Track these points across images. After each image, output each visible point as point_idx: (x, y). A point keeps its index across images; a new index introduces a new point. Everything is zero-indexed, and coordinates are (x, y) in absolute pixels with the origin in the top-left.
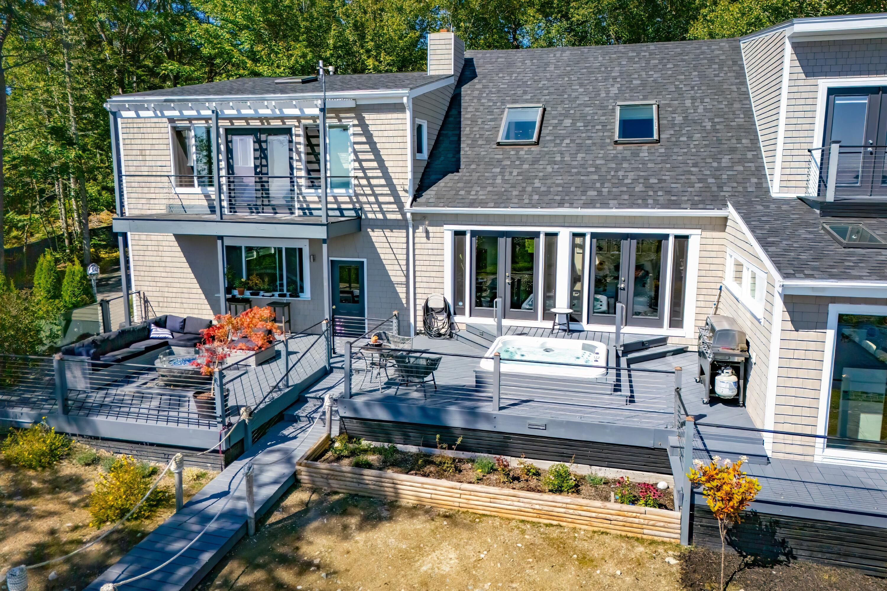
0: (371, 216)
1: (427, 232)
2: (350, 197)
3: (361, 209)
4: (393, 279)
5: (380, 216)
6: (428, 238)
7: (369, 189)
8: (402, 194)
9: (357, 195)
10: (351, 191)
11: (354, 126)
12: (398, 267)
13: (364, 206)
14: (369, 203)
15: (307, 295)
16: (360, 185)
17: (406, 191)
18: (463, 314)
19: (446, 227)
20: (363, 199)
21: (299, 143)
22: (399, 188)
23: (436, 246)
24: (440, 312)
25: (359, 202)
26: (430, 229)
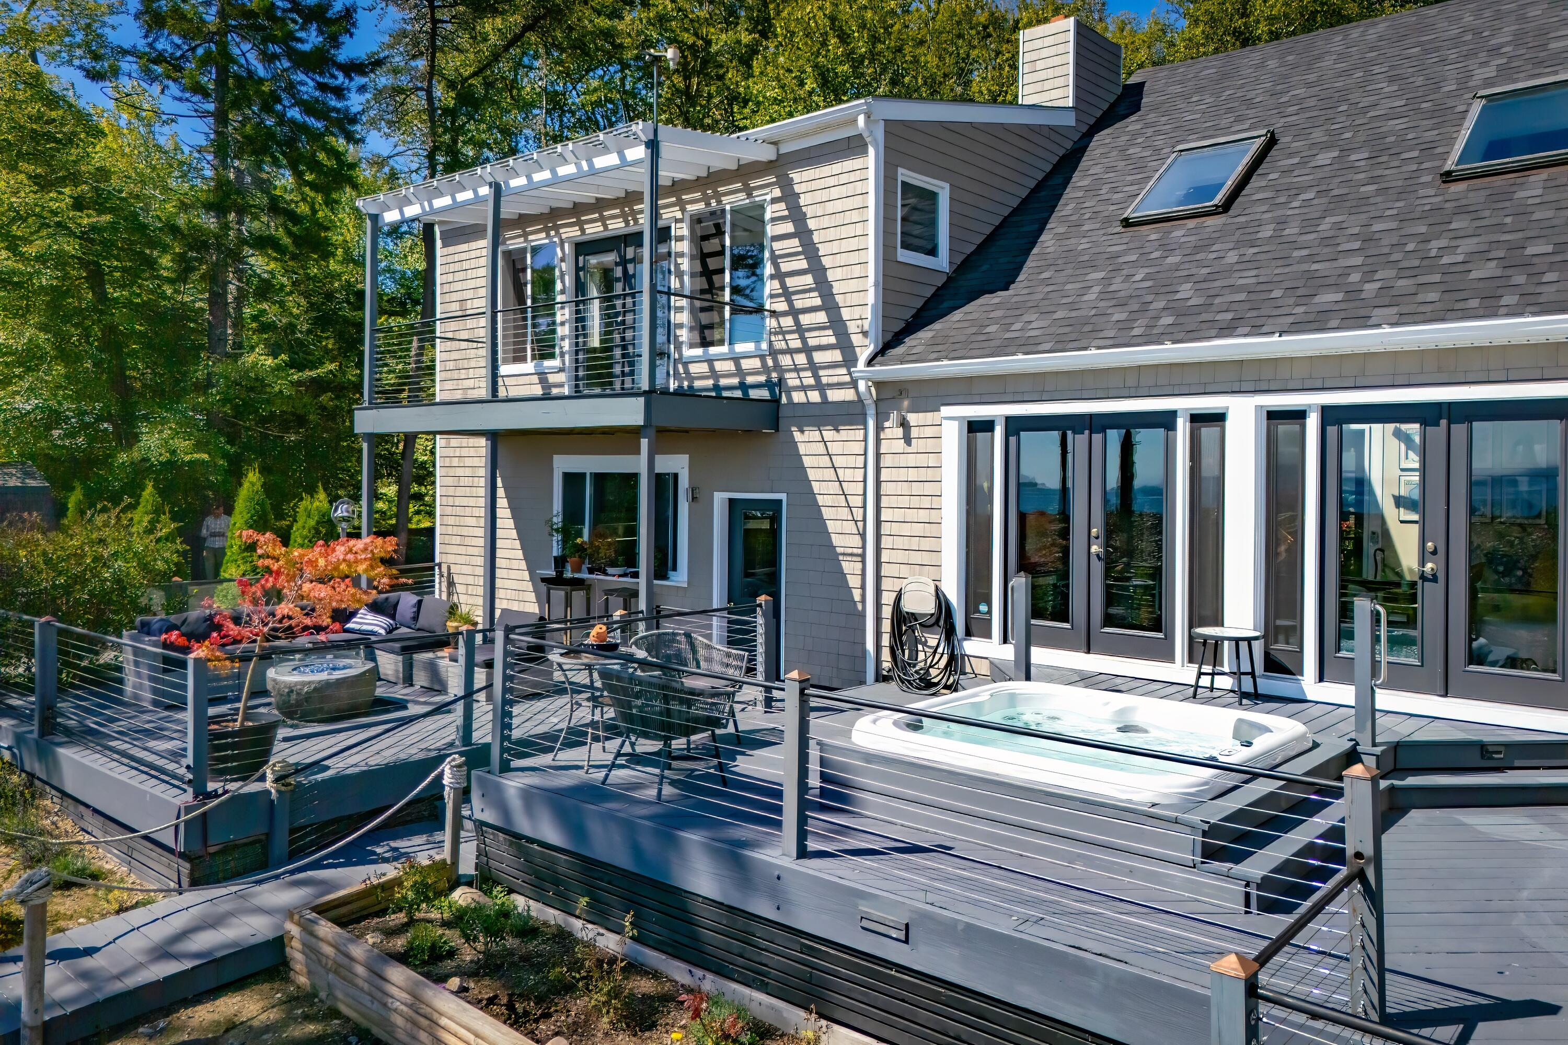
0: (798, 397)
1: (904, 424)
2: (762, 358)
3: (781, 381)
4: (836, 540)
5: (815, 396)
6: (908, 440)
7: (796, 336)
8: (856, 339)
9: (774, 353)
10: (764, 346)
11: (774, 201)
12: (844, 513)
13: (787, 375)
14: (796, 369)
15: (680, 578)
16: (781, 331)
17: (865, 334)
18: (988, 635)
19: (946, 411)
20: (785, 360)
21: (681, 255)
22: (852, 327)
23: (922, 460)
24: (929, 625)
25: (777, 366)
26: (912, 418)
